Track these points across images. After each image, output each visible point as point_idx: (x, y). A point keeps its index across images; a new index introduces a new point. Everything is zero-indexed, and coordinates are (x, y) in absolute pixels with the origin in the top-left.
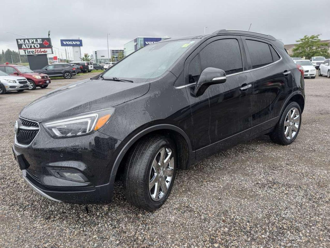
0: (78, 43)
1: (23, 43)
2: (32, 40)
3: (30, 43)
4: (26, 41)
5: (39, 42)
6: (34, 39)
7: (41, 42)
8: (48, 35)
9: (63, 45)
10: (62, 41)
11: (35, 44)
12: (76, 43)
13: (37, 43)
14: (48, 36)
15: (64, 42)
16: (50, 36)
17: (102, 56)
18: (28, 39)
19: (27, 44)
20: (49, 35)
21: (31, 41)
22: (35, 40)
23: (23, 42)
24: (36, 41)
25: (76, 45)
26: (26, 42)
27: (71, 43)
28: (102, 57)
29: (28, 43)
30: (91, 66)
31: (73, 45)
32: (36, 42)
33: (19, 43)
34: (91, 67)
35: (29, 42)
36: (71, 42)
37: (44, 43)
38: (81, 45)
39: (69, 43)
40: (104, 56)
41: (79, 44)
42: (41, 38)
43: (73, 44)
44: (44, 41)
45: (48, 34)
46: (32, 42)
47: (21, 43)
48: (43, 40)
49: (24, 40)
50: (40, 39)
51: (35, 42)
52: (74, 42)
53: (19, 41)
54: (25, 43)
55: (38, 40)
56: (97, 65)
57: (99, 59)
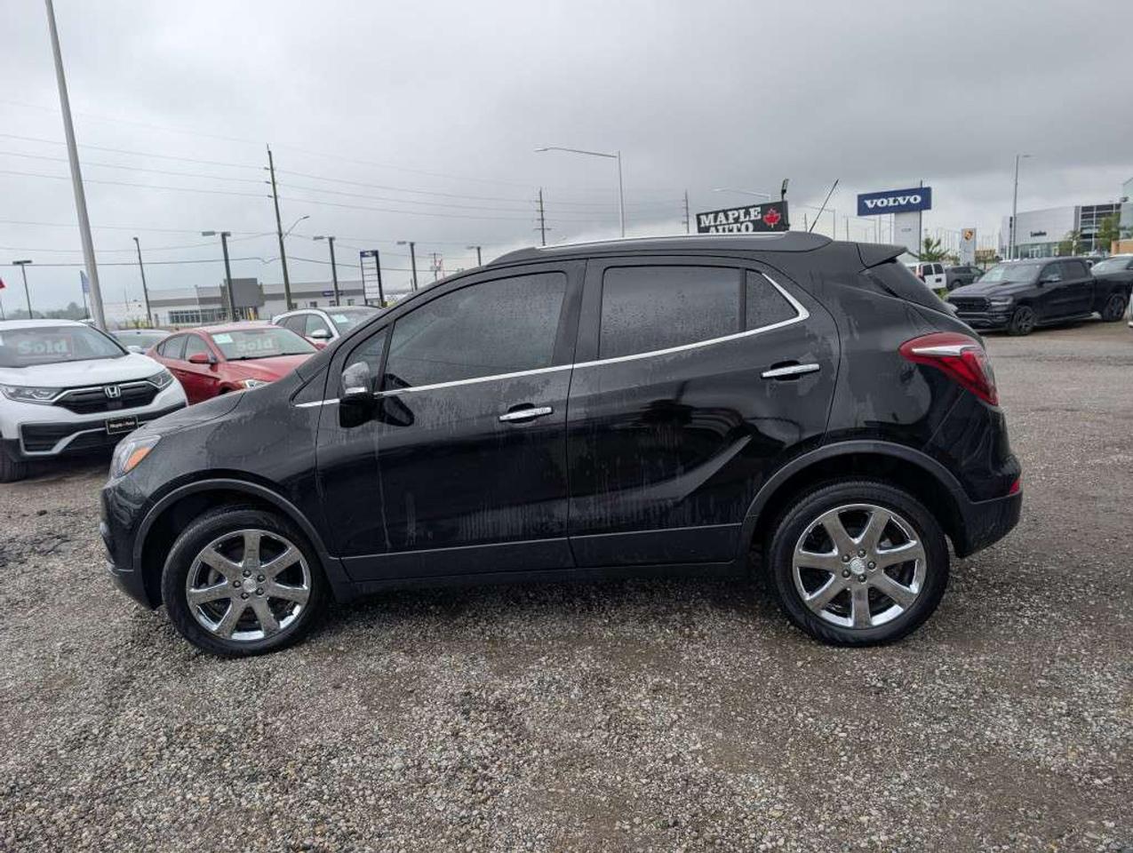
0: (915, 199)
1: (712, 224)
2: (735, 212)
3: (731, 220)
4: (721, 216)
5: (753, 218)
6: (740, 208)
7: (759, 217)
8: (780, 191)
9: (863, 210)
10: (862, 198)
11: (742, 223)
12: (909, 201)
13: (747, 219)
14: (780, 195)
15: (868, 203)
16: (785, 195)
17: (1036, 235)
18: (725, 212)
19: (721, 225)
20: (784, 192)
21: (733, 214)
22: (742, 212)
23: (712, 221)
24: (747, 213)
25: (909, 208)
26: (719, 219)
27: (891, 204)
28: (1036, 238)
29: (724, 222)
30: (939, 276)
31: (899, 210)
32: (745, 217)
33: (703, 225)
34: (939, 280)
35: (727, 218)
36: (891, 200)
37: (767, 219)
38: (926, 204)
39: (885, 203)
40: (1044, 234)
41: (920, 203)
42: (759, 203)
43: (897, 204)
44: (766, 213)
45: (781, 188)
46: (734, 219)
47: (707, 225)
48: (765, 208)
49: (717, 213)
50: (757, 206)
51: (742, 219)
52: (900, 199)
53: (703, 217)
54: (718, 223)
55: (752, 210)
56: (970, 272)
57: (1022, 245)
